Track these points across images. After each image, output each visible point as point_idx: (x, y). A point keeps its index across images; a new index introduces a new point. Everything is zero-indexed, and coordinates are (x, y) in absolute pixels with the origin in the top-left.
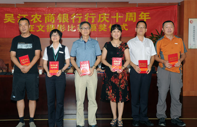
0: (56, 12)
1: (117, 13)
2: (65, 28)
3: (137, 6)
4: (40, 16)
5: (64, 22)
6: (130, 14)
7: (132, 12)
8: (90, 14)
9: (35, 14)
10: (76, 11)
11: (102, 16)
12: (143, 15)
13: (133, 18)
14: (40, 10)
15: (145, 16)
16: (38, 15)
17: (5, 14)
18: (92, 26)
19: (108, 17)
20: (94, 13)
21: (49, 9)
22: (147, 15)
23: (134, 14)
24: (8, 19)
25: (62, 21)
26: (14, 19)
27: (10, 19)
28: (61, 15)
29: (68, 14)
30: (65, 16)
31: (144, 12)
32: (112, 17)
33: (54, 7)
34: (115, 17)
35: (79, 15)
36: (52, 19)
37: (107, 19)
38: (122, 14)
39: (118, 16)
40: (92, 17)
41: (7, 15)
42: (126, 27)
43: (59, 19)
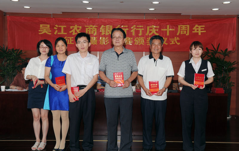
0: (98, 24)
1: (167, 26)
2: (108, 41)
3: (191, 18)
4: (81, 27)
5: (107, 34)
6: (182, 27)
7: (185, 25)
8: (138, 26)
9: (74, 26)
10: (121, 22)
11: (150, 28)
12: (198, 28)
13: (186, 31)
14: (80, 21)
15: (200, 29)
16: (77, 26)
17: (41, 25)
18: (139, 39)
19: (158, 30)
20: (142, 25)
21: (91, 20)
22: (201, 28)
23: (187, 27)
24: (43, 30)
25: (105, 33)
26: (50, 30)
27: (46, 30)
28: (104, 27)
29: (112, 26)
30: (109, 28)
31: (199, 25)
32: (162, 30)
33: (96, 18)
34: (165, 30)
35: (124, 27)
36: (94, 31)
37: (156, 32)
38: (173, 26)
39: (170, 28)
40: (139, 29)
41: (43, 26)
42: (178, 41)
43: (102, 31)
